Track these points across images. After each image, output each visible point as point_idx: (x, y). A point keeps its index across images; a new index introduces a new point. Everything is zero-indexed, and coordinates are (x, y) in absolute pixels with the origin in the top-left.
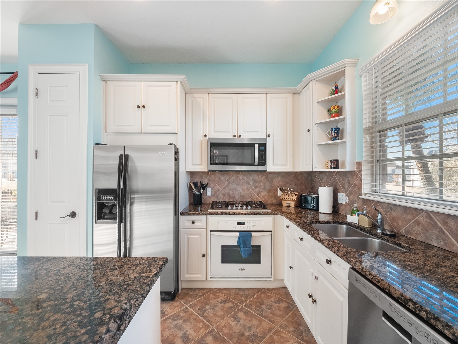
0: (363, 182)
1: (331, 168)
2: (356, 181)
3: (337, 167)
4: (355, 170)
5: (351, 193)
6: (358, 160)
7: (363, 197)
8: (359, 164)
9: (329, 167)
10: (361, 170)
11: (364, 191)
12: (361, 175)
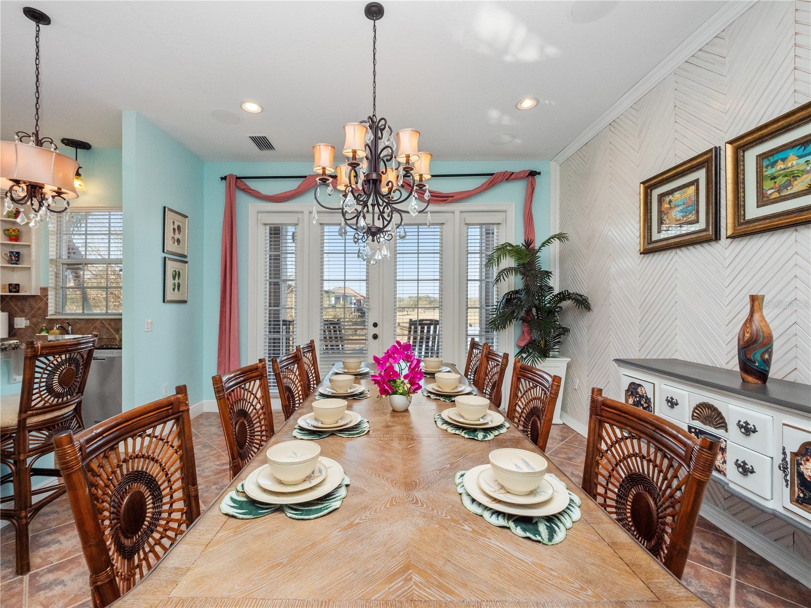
0: (49, 305)
1: (10, 291)
2: (41, 305)
3: (18, 291)
4: (39, 294)
5: (34, 316)
6: (43, 285)
7: (49, 317)
8: (45, 290)
9: (8, 290)
10: (47, 295)
11: (50, 313)
12: (47, 299)
